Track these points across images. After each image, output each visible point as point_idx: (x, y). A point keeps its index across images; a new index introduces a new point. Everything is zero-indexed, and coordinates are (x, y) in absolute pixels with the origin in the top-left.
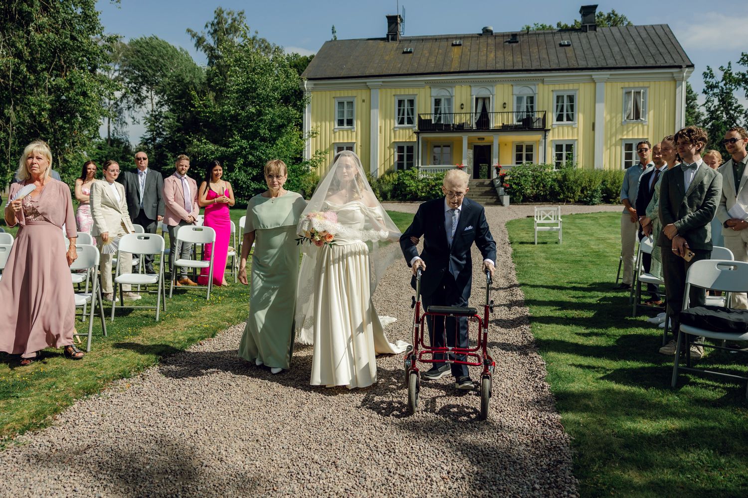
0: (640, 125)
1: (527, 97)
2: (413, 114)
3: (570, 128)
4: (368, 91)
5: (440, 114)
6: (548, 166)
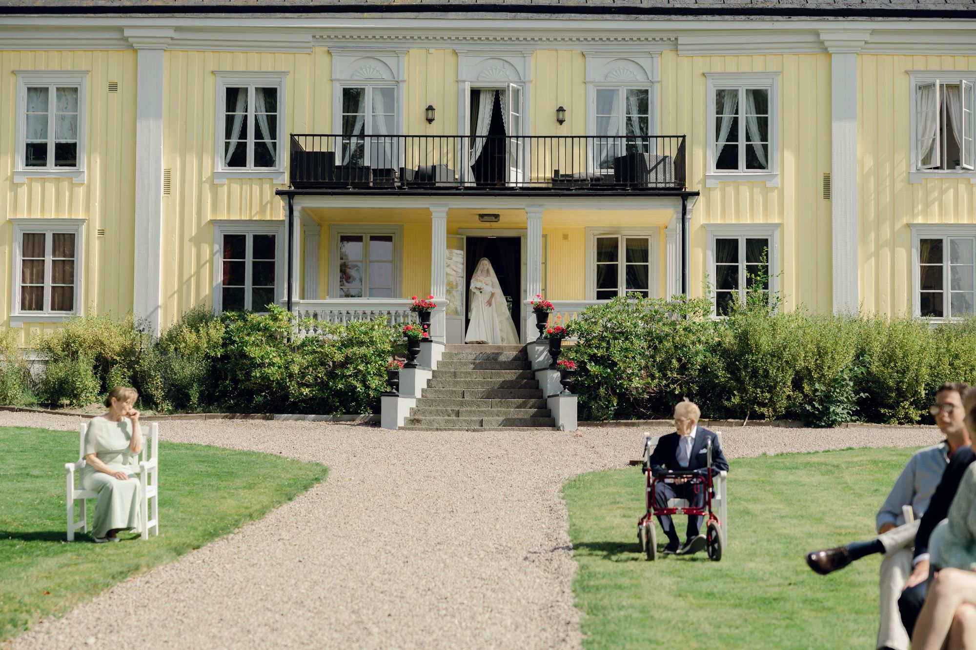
0: (962, 187)
1: (631, 92)
2: (273, 135)
3: (756, 190)
4: (129, 55)
5: (362, 136)
6: (695, 305)
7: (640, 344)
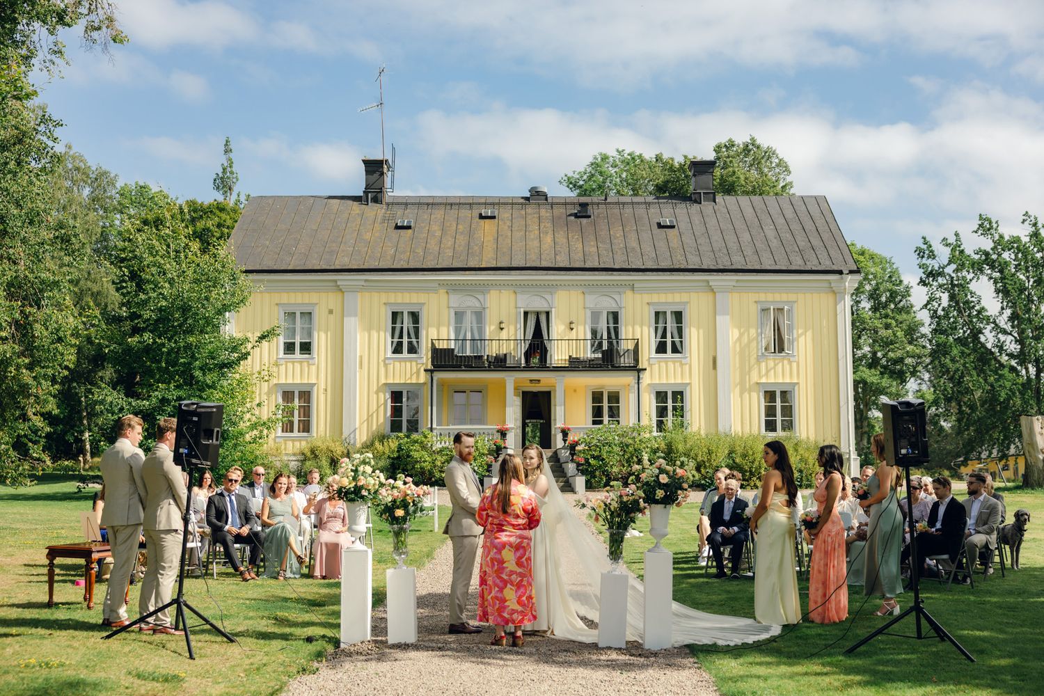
0: (786, 362)
1: (609, 313)
2: (417, 337)
3: (677, 364)
4: (339, 295)
6: (645, 428)
7: (617, 449)
